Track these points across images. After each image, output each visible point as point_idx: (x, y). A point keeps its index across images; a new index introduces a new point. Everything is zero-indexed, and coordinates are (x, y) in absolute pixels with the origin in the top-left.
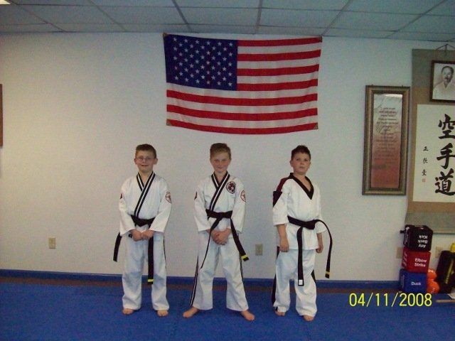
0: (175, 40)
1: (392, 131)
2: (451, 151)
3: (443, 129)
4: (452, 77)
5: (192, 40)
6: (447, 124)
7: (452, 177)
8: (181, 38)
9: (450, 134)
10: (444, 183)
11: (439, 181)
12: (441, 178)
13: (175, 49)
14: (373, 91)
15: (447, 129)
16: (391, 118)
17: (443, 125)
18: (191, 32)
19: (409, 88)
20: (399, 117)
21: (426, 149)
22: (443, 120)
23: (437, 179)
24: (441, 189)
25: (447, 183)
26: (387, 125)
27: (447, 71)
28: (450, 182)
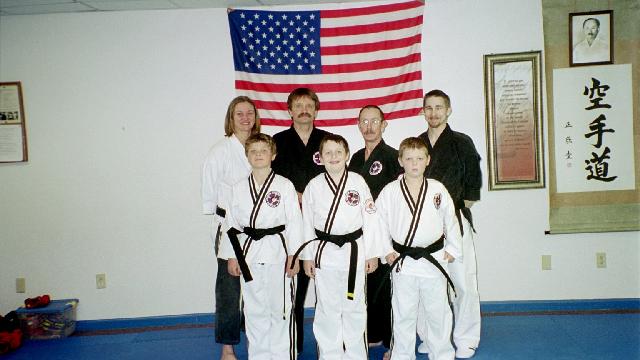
0: (243, 16)
1: (521, 108)
2: (604, 125)
3: (591, 97)
4: (597, 31)
5: (264, 14)
6: (596, 91)
7: (609, 157)
8: (250, 14)
9: (601, 103)
10: (599, 166)
11: (591, 164)
12: (593, 161)
13: (244, 28)
14: (492, 61)
15: (596, 96)
16: (519, 92)
17: (590, 92)
18: (263, 5)
19: (540, 52)
20: (529, 91)
21: (568, 125)
22: (590, 85)
23: (587, 162)
24: (595, 174)
25: (602, 166)
26: (515, 101)
27: (591, 24)
28: (606, 165)
